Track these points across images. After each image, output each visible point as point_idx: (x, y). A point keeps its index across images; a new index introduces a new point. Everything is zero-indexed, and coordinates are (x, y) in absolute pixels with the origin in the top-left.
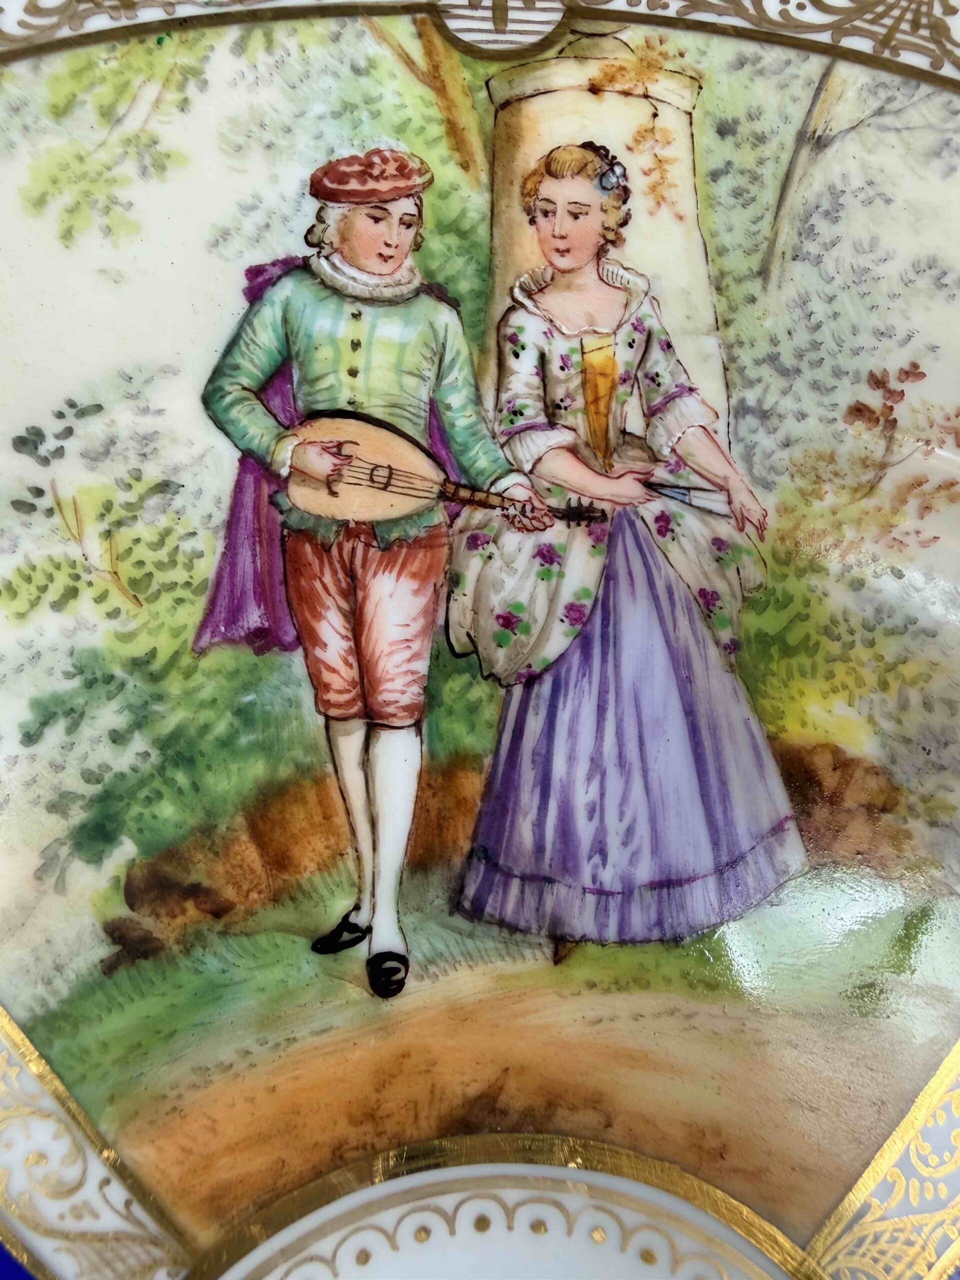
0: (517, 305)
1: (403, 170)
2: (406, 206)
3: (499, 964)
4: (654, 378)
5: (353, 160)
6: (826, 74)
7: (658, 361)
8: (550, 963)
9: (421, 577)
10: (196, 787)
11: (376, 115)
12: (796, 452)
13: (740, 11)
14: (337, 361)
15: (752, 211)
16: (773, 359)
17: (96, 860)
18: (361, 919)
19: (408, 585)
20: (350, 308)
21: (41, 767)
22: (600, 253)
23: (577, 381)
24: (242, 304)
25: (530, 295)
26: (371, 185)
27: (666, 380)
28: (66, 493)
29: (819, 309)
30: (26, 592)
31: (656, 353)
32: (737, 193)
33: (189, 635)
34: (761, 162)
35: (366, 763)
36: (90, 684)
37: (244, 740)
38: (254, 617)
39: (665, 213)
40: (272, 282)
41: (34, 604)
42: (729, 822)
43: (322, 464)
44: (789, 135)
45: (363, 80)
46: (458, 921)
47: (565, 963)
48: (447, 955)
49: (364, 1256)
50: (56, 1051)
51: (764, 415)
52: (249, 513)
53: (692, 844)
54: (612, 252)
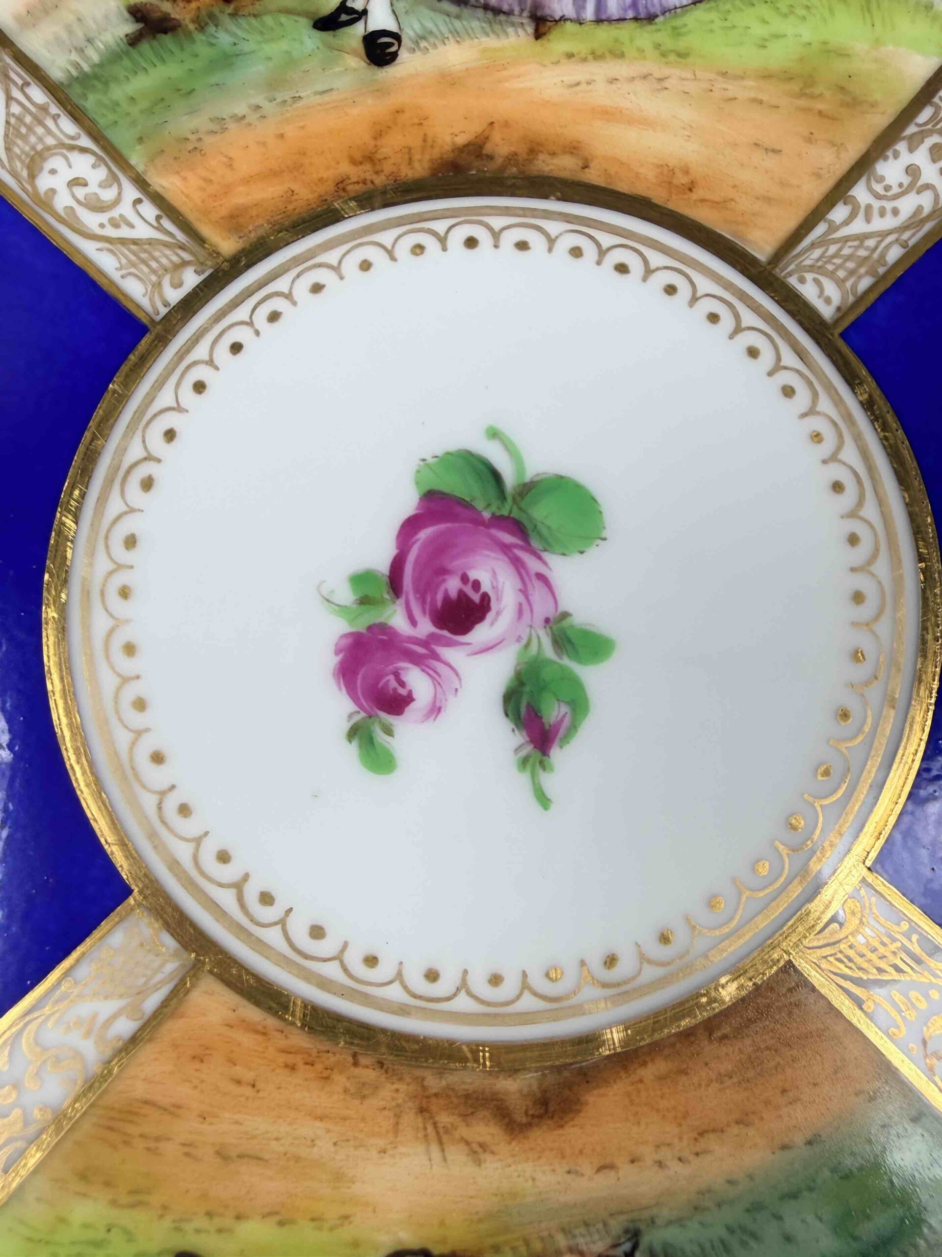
3: (484, 39)
8: (532, 39)
18: (357, 5)
46: (447, 5)
47: (545, 38)
48: (437, 33)
49: (366, 266)
50: (91, 103)
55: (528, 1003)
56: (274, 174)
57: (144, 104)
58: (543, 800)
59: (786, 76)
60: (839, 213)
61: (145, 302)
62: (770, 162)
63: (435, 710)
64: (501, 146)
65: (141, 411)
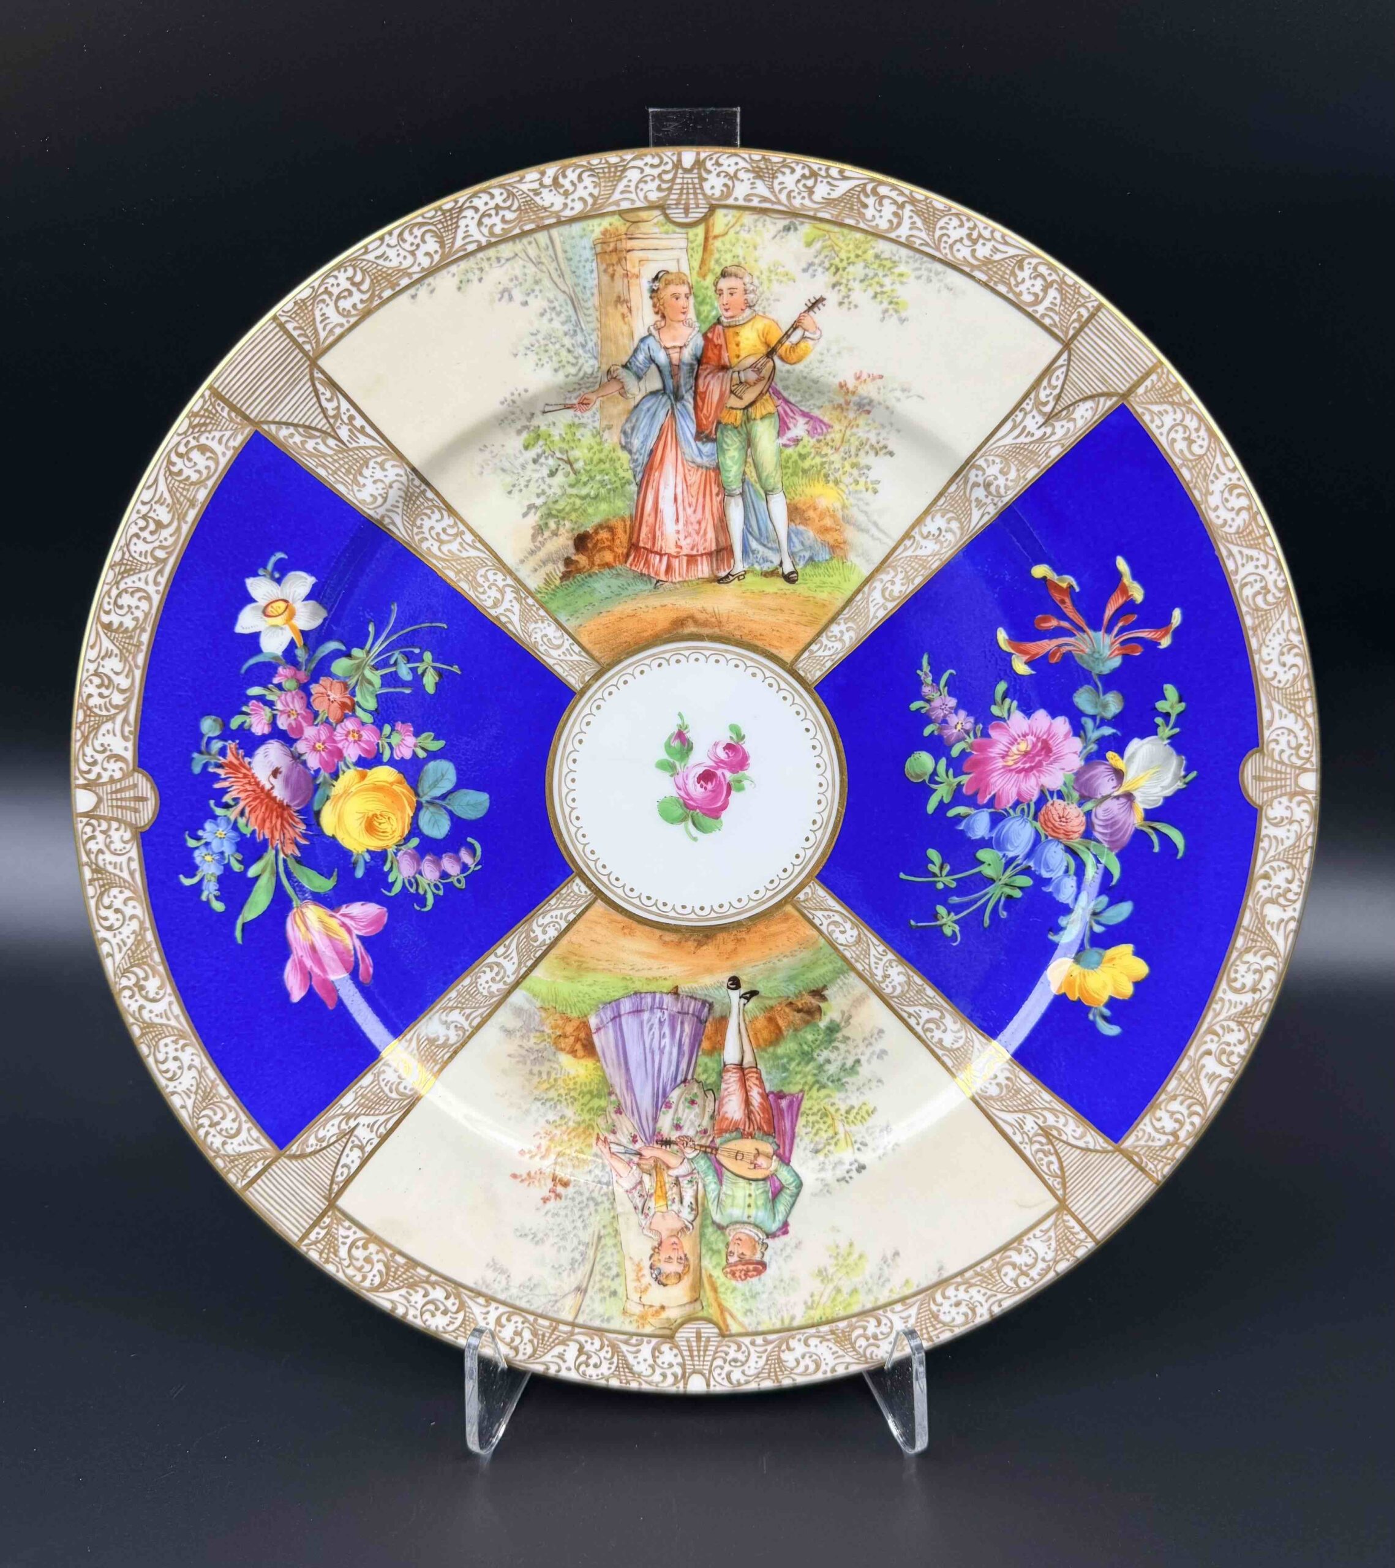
0: (691, 1222)
1: (733, 1274)
2: (732, 1260)
3: (696, 986)
4: (640, 1196)
5: (751, 1277)
6: (576, 1317)
7: (639, 1202)
8: (679, 986)
10: (801, 1045)
11: (743, 1294)
12: (587, 1169)
13: (608, 1340)
14: (756, 1199)
15: (605, 1261)
16: (597, 1204)
17: (832, 1021)
18: (743, 1001)
20: (752, 1220)
21: (853, 1052)
22: (660, 1244)
23: (669, 1193)
24: (790, 1220)
25: (686, 1227)
26: (745, 1268)
27: (636, 1194)
28: (850, 1149)
29: (579, 1224)
30: (863, 1113)
31: (640, 1206)
32: (609, 1269)
33: (806, 1097)
34: (600, 1281)
35: (743, 1052)
36: (839, 1080)
37: (785, 1060)
38: (784, 1103)
40: (779, 1229)
41: (860, 1108)
42: (615, 1031)
44: (590, 1292)
45: (747, 1307)
48: (714, 989)
49: (740, 900)
50: (840, 963)
51: (600, 1182)
52: (787, 1142)
53: (629, 1024)
54: (656, 1244)
56: (772, 935)
57: (820, 962)
58: (680, 715)
59: (587, 969)
60: (571, 917)
61: (817, 887)
62: (594, 937)
63: (716, 745)
64: (691, 945)
65: (817, 848)
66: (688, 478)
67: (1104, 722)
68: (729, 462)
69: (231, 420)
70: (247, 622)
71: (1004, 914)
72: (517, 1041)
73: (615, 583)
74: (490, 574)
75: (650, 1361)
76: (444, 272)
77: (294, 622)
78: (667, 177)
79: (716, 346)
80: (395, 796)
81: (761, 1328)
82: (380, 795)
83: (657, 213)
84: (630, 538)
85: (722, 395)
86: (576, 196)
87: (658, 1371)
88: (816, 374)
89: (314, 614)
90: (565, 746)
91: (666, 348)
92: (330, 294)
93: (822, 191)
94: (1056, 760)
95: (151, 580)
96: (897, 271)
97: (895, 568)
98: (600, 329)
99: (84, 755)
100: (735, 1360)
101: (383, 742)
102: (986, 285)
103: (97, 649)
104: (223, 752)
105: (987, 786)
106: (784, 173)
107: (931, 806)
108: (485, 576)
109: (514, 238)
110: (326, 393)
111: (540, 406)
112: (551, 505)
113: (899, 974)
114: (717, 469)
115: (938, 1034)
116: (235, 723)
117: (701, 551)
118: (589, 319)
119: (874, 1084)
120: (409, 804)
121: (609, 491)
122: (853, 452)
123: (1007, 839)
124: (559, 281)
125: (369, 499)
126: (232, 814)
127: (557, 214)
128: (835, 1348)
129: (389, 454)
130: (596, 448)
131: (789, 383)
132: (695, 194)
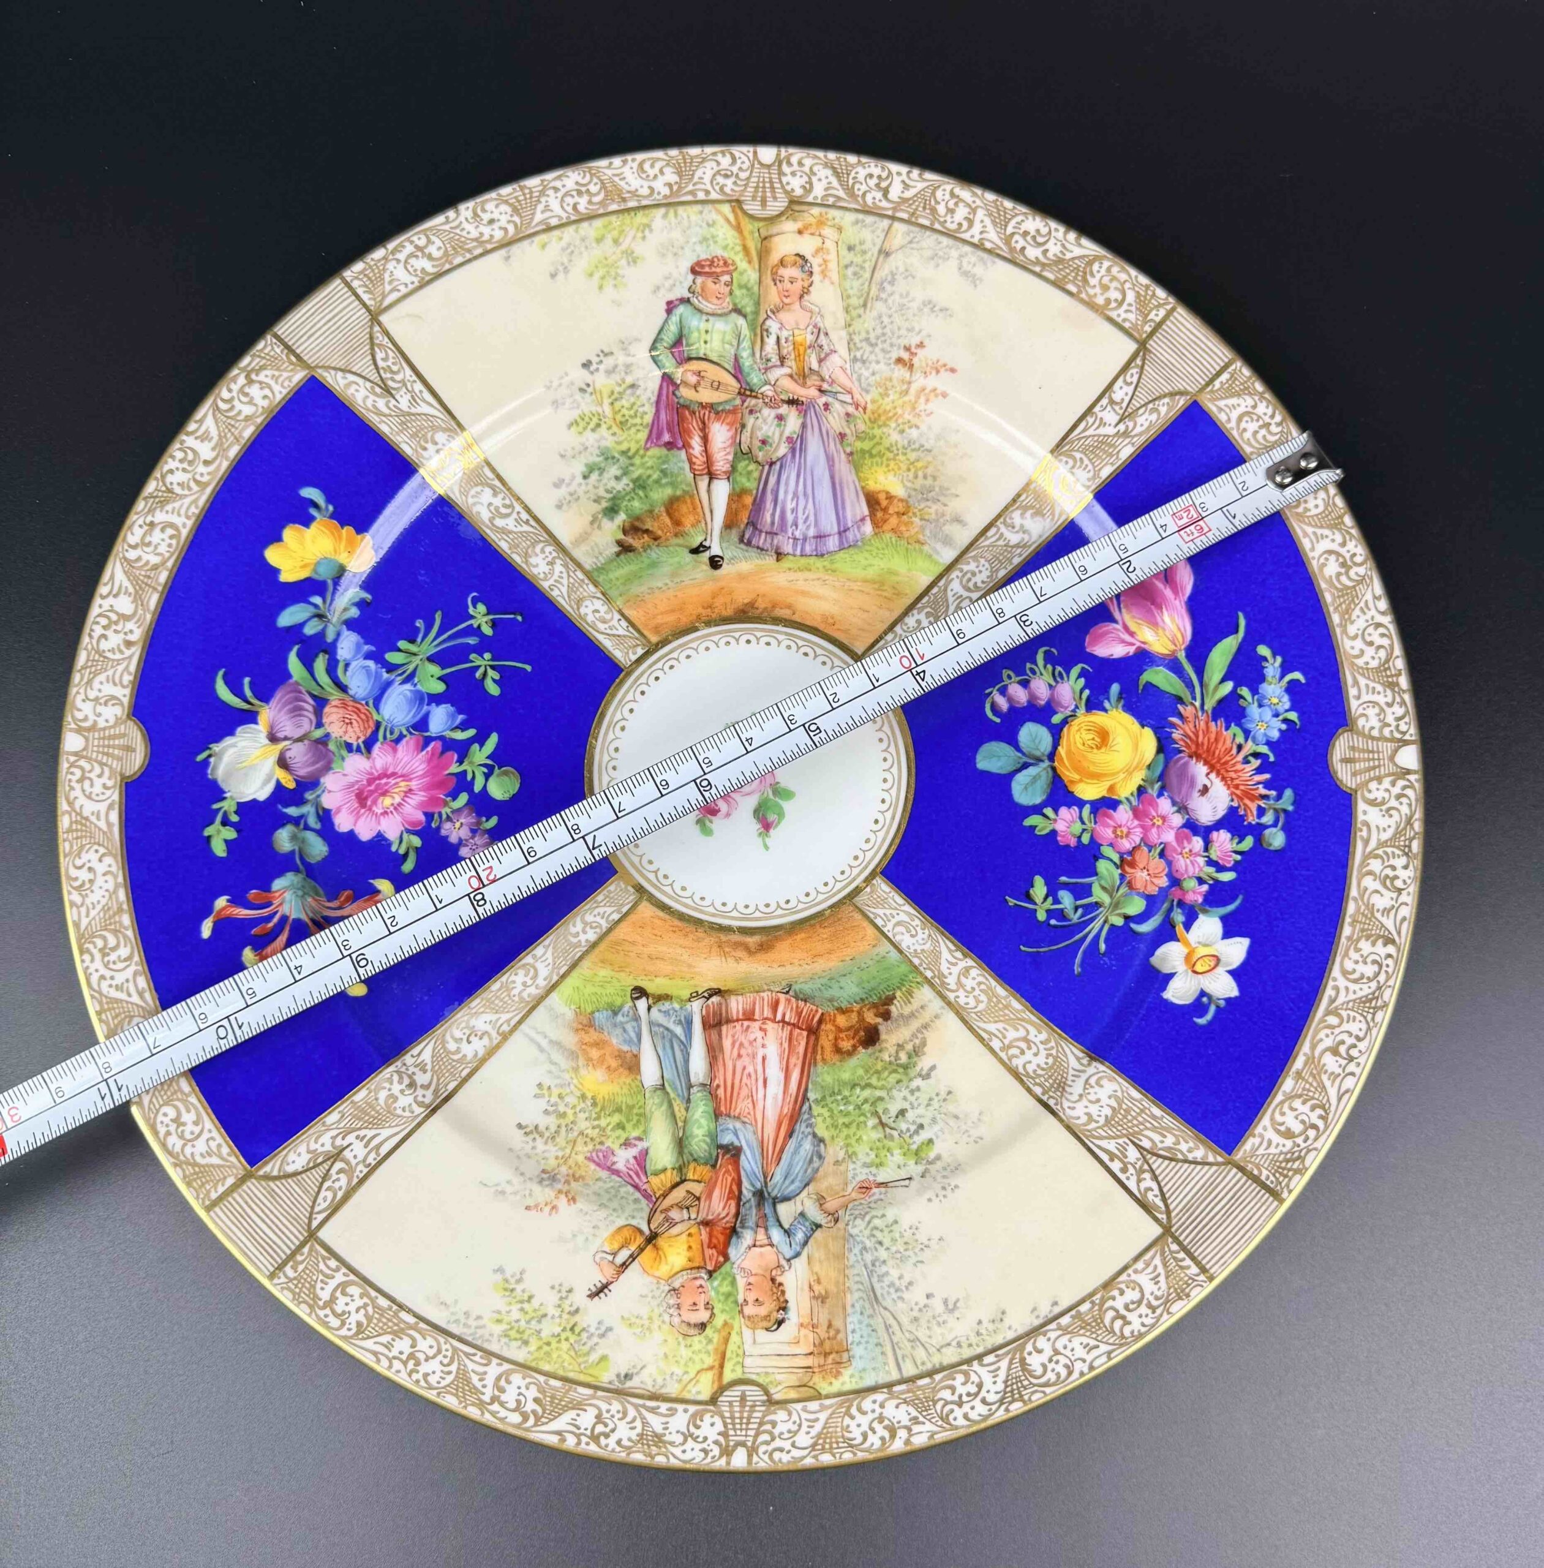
0: (768, 317)
1: (726, 263)
2: (726, 278)
3: (757, 561)
4: (821, 347)
5: (706, 259)
6: (890, 227)
7: (823, 340)
9: (731, 424)
10: (646, 496)
11: (715, 242)
12: (877, 377)
13: (857, 202)
14: (699, 338)
15: (860, 281)
16: (867, 340)
17: (612, 519)
18: (707, 544)
19: (725, 427)
20: (704, 317)
21: (590, 487)
22: (801, 297)
23: (790, 349)
24: (664, 315)
25: (773, 313)
26: (713, 269)
27: (826, 347)
28: (598, 386)
29: (886, 320)
30: (582, 424)
31: (822, 336)
32: (855, 274)
33: (643, 443)
34: (864, 261)
35: (709, 491)
36: (606, 459)
37: (664, 481)
38: (667, 437)
39: (827, 281)
40: (676, 306)
41: (585, 429)
42: (845, 517)
43: (693, 379)
44: (876, 250)
45: (711, 229)
46: (742, 546)
48: (738, 557)
49: (707, 649)
50: (600, 579)
51: (864, 362)
52: (664, 398)
53: (829, 524)
54: (806, 297)
55: (758, 914)
56: (673, 611)
57: (622, 581)
58: (767, 847)
59: (873, 581)
61: (621, 660)
62: (865, 615)
63: (728, 815)
64: (761, 604)
65: (620, 701)
66: (750, 1106)
67: (296, 821)
68: (704, 1122)
69: (1258, 1166)
70: (1237, 950)
71: (419, 623)
72: (948, 510)
73: (835, 992)
74: (972, 1003)
75: (814, 179)
76: (1021, 1331)
77: (1186, 951)
78: (765, 1437)
79: (715, 1247)
80: (1078, 769)
81: (698, 207)
82: (1092, 768)
83: (777, 1397)
84: (817, 1039)
85: (710, 1196)
86: (871, 1416)
87: (806, 169)
88: (602, 1214)
89: (1164, 959)
90: (893, 818)
91: (772, 1245)
92: (1150, 1306)
93: (587, 1419)
94: (352, 785)
95: (1343, 993)
96: (504, 1326)
97: (522, 1000)
98: (846, 1267)
99: (1410, 805)
100: (726, 176)
101: (1090, 825)
102: (401, 1306)
103: (1399, 918)
104: (1261, 812)
105: (429, 761)
106: (630, 1440)
107: (493, 740)
108: (978, 1002)
109: (942, 1369)
110: (1153, 1198)
111: (913, 1184)
112: (904, 1078)
113: (537, 566)
114: (717, 1115)
115: (498, 501)
116: (1248, 843)
117: (738, 1025)
118: (857, 1279)
119: (570, 453)
120: (1062, 759)
121: (840, 1092)
122: (563, 1129)
123: (411, 702)
124: (892, 1321)
125: (1104, 1082)
126: (1250, 747)
127: (892, 1396)
128: (622, 183)
129: (1081, 1131)
130: (853, 1141)
131: (633, 1206)
132: (732, 1418)
